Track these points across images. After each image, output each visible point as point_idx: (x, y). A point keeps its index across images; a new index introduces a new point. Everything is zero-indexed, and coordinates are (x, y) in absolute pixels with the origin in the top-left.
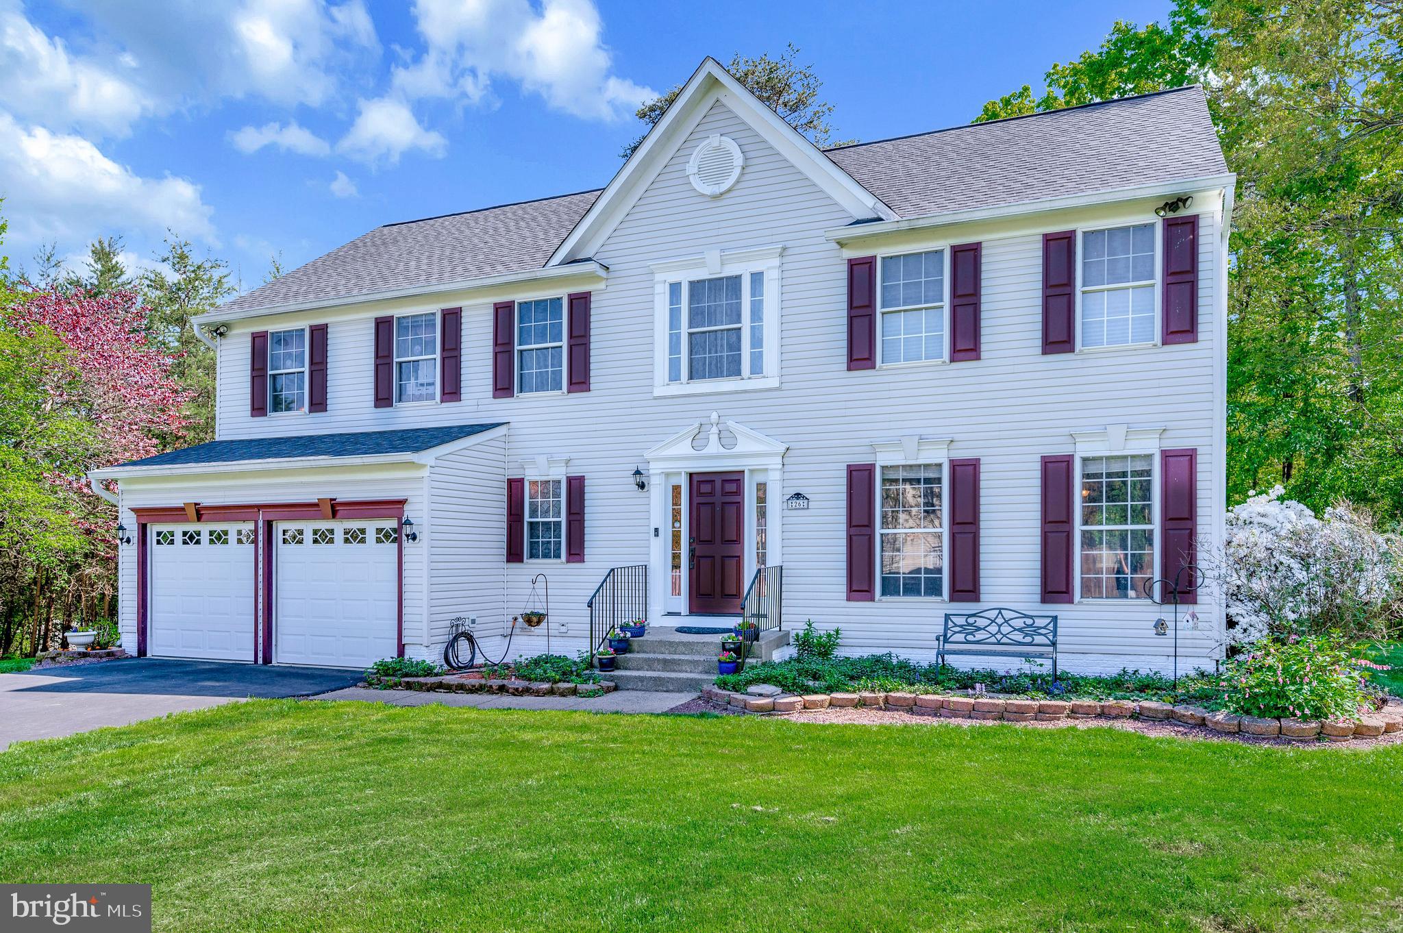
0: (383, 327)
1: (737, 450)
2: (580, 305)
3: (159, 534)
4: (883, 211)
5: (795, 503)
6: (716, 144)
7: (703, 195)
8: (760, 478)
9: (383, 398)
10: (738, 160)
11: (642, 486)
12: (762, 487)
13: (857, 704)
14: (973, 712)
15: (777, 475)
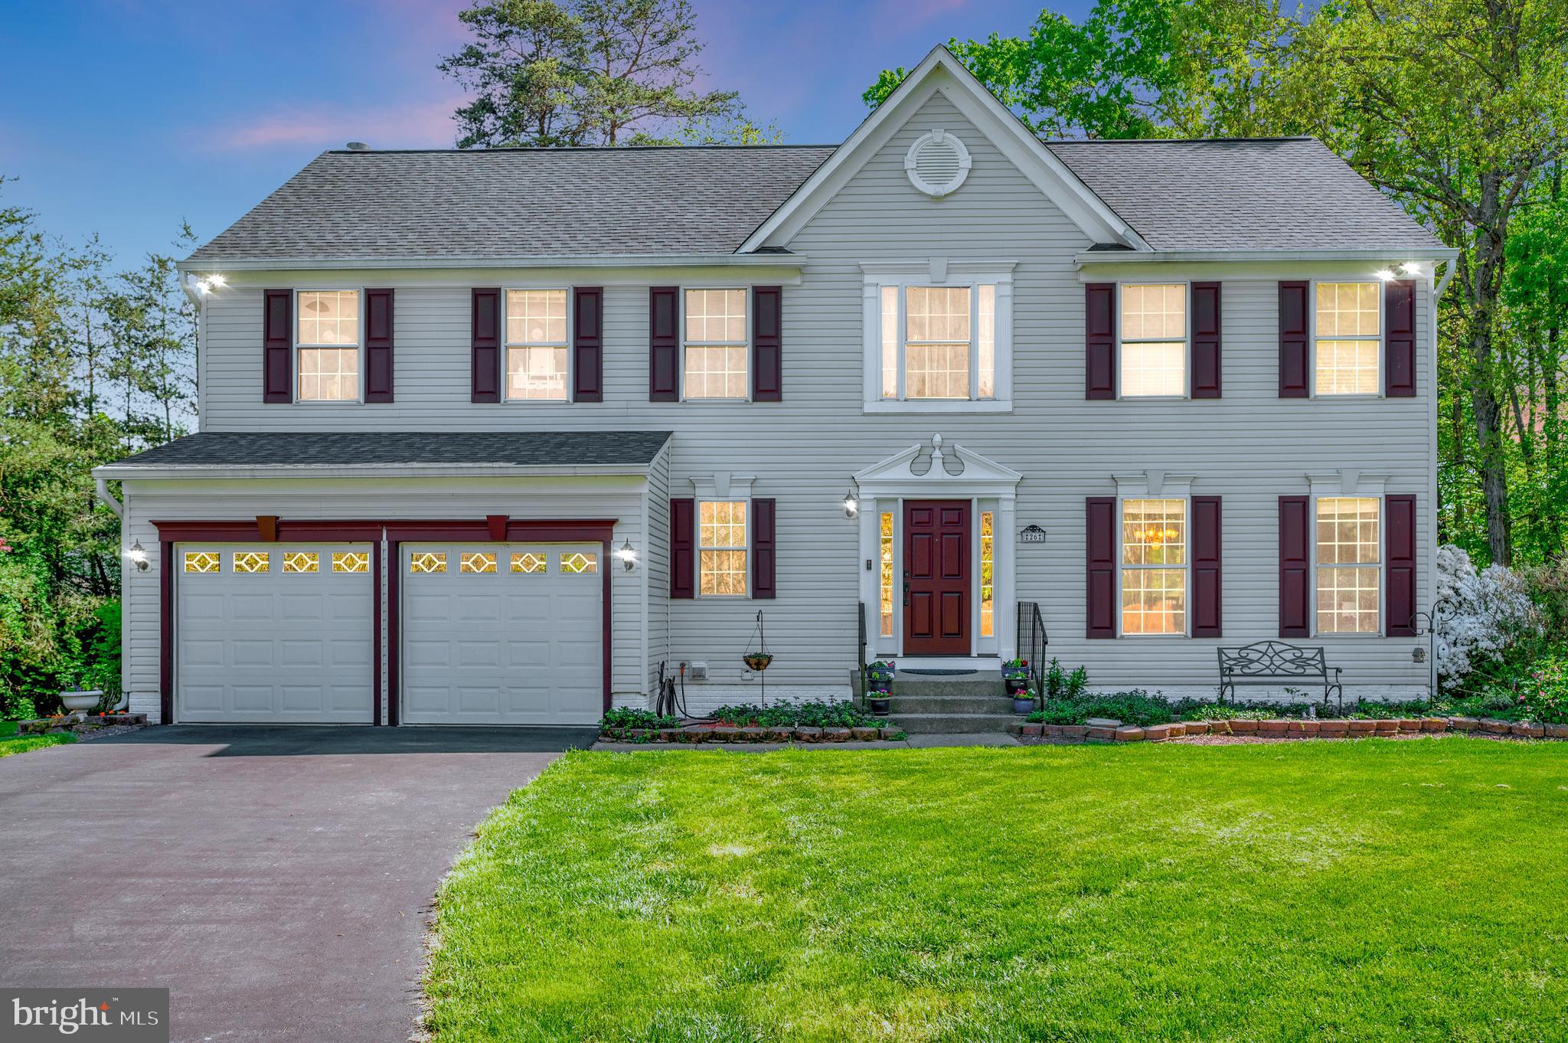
0: (484, 301)
1: (964, 476)
2: (769, 300)
3: (191, 557)
4: (1133, 239)
5: (1030, 536)
6: (939, 140)
7: (922, 194)
8: (987, 508)
9: (484, 389)
10: (965, 161)
11: (849, 512)
12: (985, 517)
13: (1208, 731)
14: (1321, 732)
15: (1009, 506)
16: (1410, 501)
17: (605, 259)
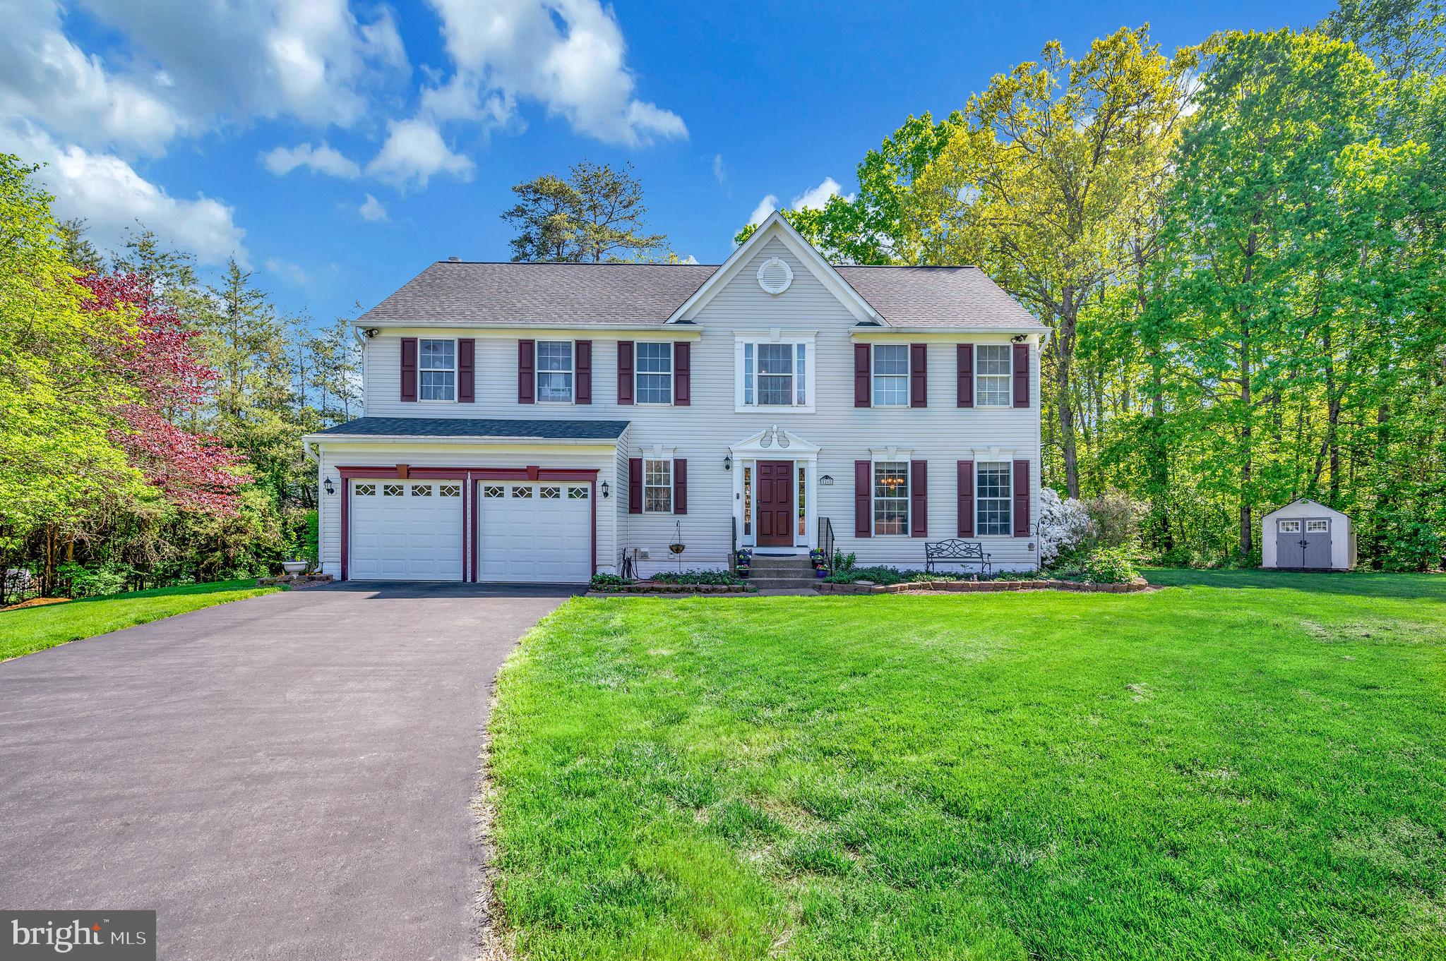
0: (526, 348)
1: (789, 448)
2: (683, 350)
3: (358, 487)
4: (880, 320)
5: (825, 481)
6: (775, 263)
7: (766, 292)
8: (802, 466)
9: (526, 395)
10: (790, 275)
11: (728, 467)
12: (802, 471)
13: (919, 587)
14: (980, 588)
15: (814, 465)
16: (1027, 462)
17: (593, 324)
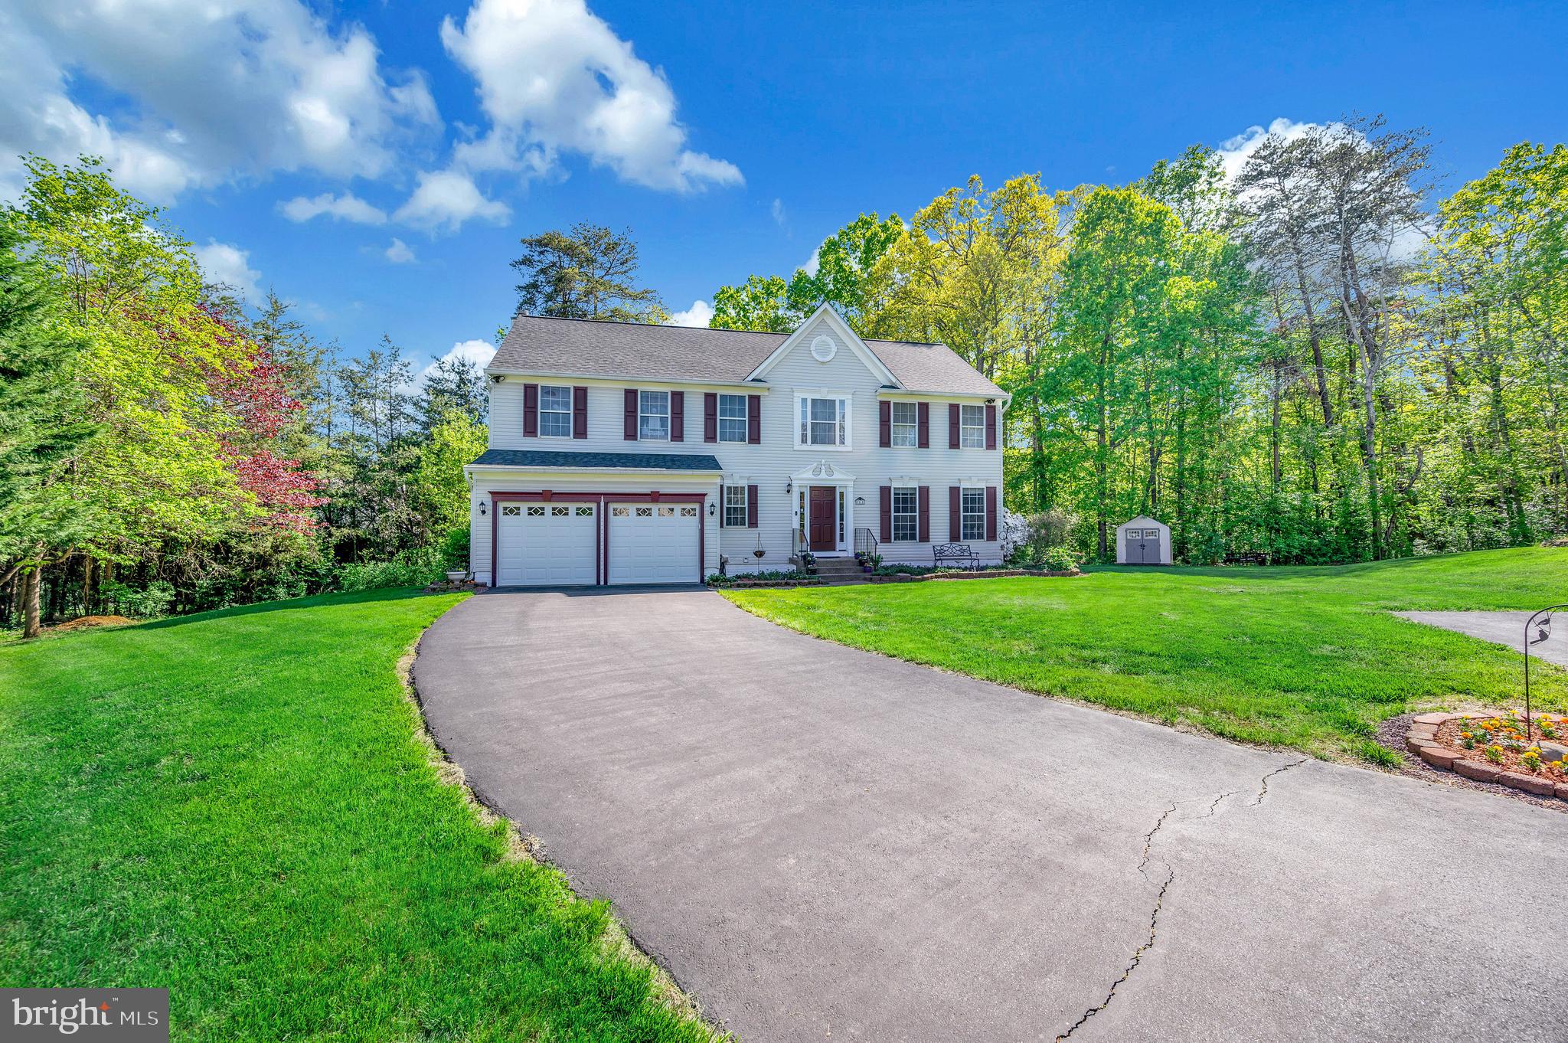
0: (630, 396)
1: (833, 477)
2: (755, 401)
3: (505, 509)
4: (898, 384)
5: (859, 502)
6: (824, 339)
7: (817, 361)
8: (842, 490)
9: (630, 434)
10: (834, 349)
11: (788, 492)
12: (842, 494)
13: (941, 577)
14: (980, 576)
15: (851, 489)
16: (995, 488)
17: (686, 379)
